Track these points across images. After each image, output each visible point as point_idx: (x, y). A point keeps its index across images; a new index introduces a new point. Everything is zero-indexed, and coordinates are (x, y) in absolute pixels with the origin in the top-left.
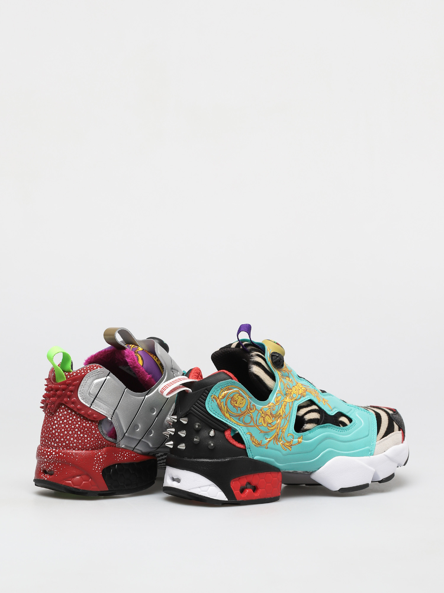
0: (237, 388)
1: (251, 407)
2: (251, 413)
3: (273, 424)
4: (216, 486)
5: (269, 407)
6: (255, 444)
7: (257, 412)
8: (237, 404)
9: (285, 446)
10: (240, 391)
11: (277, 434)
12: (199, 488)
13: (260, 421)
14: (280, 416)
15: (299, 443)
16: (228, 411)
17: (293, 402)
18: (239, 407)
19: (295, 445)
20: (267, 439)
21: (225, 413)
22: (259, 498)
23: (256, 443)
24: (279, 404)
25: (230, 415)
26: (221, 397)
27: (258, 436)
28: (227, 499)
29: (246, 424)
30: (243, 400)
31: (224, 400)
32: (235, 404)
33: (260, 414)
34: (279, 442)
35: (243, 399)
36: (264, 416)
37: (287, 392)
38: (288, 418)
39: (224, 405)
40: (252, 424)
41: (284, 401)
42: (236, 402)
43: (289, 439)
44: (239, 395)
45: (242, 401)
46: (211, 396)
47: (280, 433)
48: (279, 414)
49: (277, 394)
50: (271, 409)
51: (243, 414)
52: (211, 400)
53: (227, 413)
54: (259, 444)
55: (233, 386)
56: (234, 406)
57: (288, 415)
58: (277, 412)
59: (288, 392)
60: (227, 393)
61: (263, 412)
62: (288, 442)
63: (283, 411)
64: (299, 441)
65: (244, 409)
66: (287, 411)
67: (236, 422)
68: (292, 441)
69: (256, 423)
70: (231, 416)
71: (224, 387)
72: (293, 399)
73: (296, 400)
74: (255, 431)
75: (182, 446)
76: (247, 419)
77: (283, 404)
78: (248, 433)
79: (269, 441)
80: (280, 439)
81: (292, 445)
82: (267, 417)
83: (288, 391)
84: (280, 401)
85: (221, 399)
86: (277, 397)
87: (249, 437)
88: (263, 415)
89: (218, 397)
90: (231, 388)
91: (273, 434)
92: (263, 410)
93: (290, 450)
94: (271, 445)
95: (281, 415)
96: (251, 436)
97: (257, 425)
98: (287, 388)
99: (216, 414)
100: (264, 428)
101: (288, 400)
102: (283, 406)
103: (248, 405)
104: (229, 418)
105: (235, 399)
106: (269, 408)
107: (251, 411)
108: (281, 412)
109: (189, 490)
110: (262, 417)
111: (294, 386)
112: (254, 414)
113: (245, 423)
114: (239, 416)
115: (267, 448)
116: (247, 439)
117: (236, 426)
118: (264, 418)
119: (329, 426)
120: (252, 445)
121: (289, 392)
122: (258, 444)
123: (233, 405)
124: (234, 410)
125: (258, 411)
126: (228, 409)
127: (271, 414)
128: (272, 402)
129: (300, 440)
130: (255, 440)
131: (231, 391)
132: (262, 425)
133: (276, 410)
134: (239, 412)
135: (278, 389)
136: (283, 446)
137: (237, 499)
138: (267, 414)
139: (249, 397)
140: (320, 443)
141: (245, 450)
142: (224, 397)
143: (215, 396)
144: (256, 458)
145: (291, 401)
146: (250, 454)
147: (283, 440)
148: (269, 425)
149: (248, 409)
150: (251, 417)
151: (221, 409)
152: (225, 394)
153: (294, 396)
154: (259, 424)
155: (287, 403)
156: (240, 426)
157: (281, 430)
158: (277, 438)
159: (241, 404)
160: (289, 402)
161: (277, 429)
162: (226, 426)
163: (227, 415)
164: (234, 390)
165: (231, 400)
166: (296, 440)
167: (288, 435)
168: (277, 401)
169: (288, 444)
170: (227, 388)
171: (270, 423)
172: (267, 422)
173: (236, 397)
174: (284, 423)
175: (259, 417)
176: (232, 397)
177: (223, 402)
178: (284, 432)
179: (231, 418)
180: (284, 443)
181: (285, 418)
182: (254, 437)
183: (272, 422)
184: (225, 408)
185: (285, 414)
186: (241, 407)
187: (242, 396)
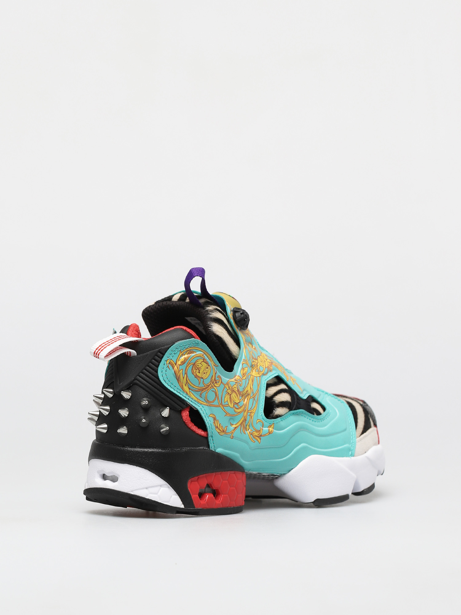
0: (201, 351)
1: (217, 379)
2: (215, 386)
3: (240, 404)
4: (169, 487)
5: (236, 380)
7: (222, 386)
8: (199, 373)
9: (253, 436)
10: (204, 355)
11: (245, 419)
12: (147, 488)
13: (226, 400)
14: (247, 395)
15: (270, 433)
16: (188, 383)
17: (260, 376)
18: (202, 378)
19: (264, 435)
20: (233, 425)
21: (184, 386)
22: (221, 506)
23: (220, 430)
24: (246, 378)
25: (189, 389)
26: (179, 363)
27: (223, 421)
28: (182, 506)
29: (209, 403)
30: (207, 368)
31: (184, 367)
32: (198, 374)
33: (225, 390)
34: (246, 431)
36: (230, 393)
37: (253, 363)
38: (256, 399)
39: (184, 374)
40: (216, 403)
41: (251, 375)
42: (199, 371)
43: (258, 426)
44: (203, 361)
45: (207, 370)
46: (167, 361)
47: (248, 417)
48: (247, 391)
49: (243, 364)
50: (238, 383)
51: (207, 388)
52: (166, 366)
53: (186, 385)
54: (224, 431)
55: (197, 348)
56: (196, 376)
57: (256, 394)
58: (244, 389)
60: (188, 358)
61: (229, 388)
62: (257, 431)
63: (251, 388)
64: (270, 431)
65: (207, 382)
66: (255, 389)
67: (196, 399)
68: (262, 430)
69: (222, 402)
70: (191, 390)
72: (260, 373)
73: (264, 374)
74: (219, 412)
75: (123, 430)
76: (211, 396)
77: (250, 379)
78: (211, 415)
79: (236, 428)
80: (248, 427)
81: (261, 436)
82: (234, 395)
83: (254, 361)
84: (247, 374)
85: (180, 365)
86: (243, 369)
87: (212, 420)
88: (229, 391)
89: (176, 362)
90: (193, 350)
91: (240, 418)
92: (229, 384)
93: (258, 442)
94: (237, 433)
95: (249, 393)
96: (215, 419)
97: (221, 405)
98: (253, 358)
99: (172, 386)
100: (230, 410)
101: (254, 373)
102: (250, 381)
103: (213, 376)
104: (188, 393)
105: (198, 367)
106: (236, 383)
107: (216, 385)
108: (249, 389)
109: (132, 491)
110: (229, 393)
111: (259, 356)
112: (220, 389)
113: (207, 401)
114: (201, 390)
115: (233, 438)
116: (209, 422)
117: (197, 404)
118: (230, 395)
119: (302, 413)
120: (216, 432)
121: (255, 364)
122: (222, 431)
123: (195, 374)
124: (195, 381)
125: (224, 385)
126: (188, 379)
127: (238, 390)
128: (238, 374)
129: (271, 429)
130: (220, 425)
131: (193, 354)
132: (228, 404)
133: (243, 387)
134: (201, 385)
135: (243, 358)
136: (251, 435)
137: (196, 506)
138: (233, 391)
139: (214, 365)
140: (294, 435)
141: (207, 438)
142: (183, 363)
143: (171, 361)
144: (219, 450)
145: (258, 375)
146: (213, 444)
147: (251, 428)
148: (236, 406)
150: (216, 393)
151: (178, 379)
152: (185, 358)
153: (261, 369)
154: (225, 404)
155: (254, 378)
156: (201, 404)
157: (249, 414)
158: (244, 425)
159: (204, 374)
160: (256, 377)
161: (245, 412)
162: (184, 404)
163: (186, 388)
164: (197, 353)
165: (193, 367)
166: (266, 429)
167: (257, 421)
168: (243, 374)
169: (256, 434)
170: (188, 350)
171: (237, 403)
172: (233, 401)
173: (199, 364)
174: (253, 405)
175: (225, 393)
176: (195, 363)
177: (182, 370)
178: (252, 416)
179: (190, 393)
180: (252, 432)
181: (253, 397)
182: (218, 421)
183: (239, 401)
184: (184, 378)
185: (253, 393)
186: (204, 378)
187: (207, 363)
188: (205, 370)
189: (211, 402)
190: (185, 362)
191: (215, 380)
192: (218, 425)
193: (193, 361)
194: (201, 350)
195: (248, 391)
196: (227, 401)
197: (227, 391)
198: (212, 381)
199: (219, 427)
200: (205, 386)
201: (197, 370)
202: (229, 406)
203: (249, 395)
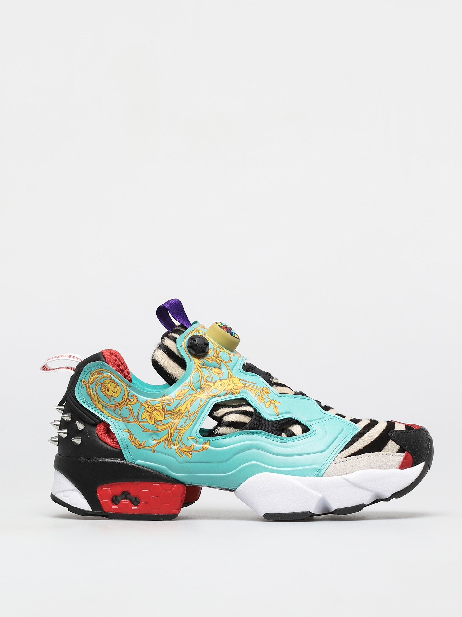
1: (130, 397)
2: (130, 405)
3: (165, 422)
4: (79, 493)
5: (162, 400)
6: (136, 445)
7: (138, 405)
8: (109, 392)
9: (181, 451)
10: (112, 376)
11: (171, 436)
12: (63, 492)
13: (143, 417)
14: (179, 413)
15: (203, 449)
16: (100, 400)
17: (207, 398)
18: (112, 396)
19: (196, 451)
20: (156, 440)
24: (182, 399)
25: (102, 406)
26: (90, 382)
27: (140, 436)
28: (90, 509)
29: (124, 420)
30: (116, 388)
31: (93, 386)
32: (107, 392)
33: (143, 408)
34: (173, 446)
35: (117, 386)
37: (203, 386)
38: (192, 418)
39: (94, 392)
40: (131, 419)
41: (192, 396)
42: (108, 390)
43: (191, 442)
44: (110, 381)
45: (116, 389)
46: (81, 380)
47: (176, 434)
48: (179, 410)
49: (183, 387)
50: (165, 403)
51: (119, 405)
52: (81, 385)
53: (98, 402)
54: (141, 445)
55: (104, 370)
56: (106, 395)
57: (195, 413)
58: (175, 408)
59: (205, 386)
61: (148, 406)
62: (186, 447)
63: (186, 408)
64: (204, 448)
65: (119, 399)
66: (193, 409)
67: (110, 415)
68: (194, 446)
69: (138, 418)
70: (104, 407)
71: (94, 370)
72: (210, 395)
73: (216, 396)
74: (136, 429)
76: (125, 412)
77: (189, 400)
78: (127, 430)
79: (158, 443)
80: (176, 442)
81: (192, 451)
82: (155, 413)
83: (205, 384)
84: (185, 395)
85: (90, 384)
86: (181, 390)
87: (126, 434)
88: (148, 409)
89: (88, 382)
90: (101, 371)
91: (165, 434)
92: (149, 403)
93: (188, 457)
94: (160, 447)
95: (182, 412)
96: (130, 433)
97: (137, 421)
98: (206, 381)
99: (86, 403)
100: (150, 425)
102: (189, 402)
103: (125, 395)
104: (101, 409)
105: (107, 386)
106: (160, 402)
107: (129, 403)
108: (183, 408)
109: (55, 494)
110: (148, 411)
111: (221, 380)
112: (135, 408)
113: (122, 417)
114: (114, 407)
115: (154, 451)
117: (111, 419)
118: (150, 412)
119: (260, 433)
120: (132, 446)
121: (207, 386)
122: (139, 445)
123: (104, 392)
124: (106, 399)
125: (141, 403)
126: (98, 397)
127: (163, 409)
128: (170, 395)
129: (205, 446)
130: (135, 440)
131: (101, 375)
132: (147, 421)
133: (173, 406)
134: (112, 402)
135: (188, 380)
136: (179, 451)
137: (104, 509)
138: (155, 409)
139: (126, 385)
140: (239, 452)
141: (119, 450)
142: (93, 382)
143: (85, 380)
144: (138, 462)
145: (205, 397)
146: (129, 456)
147: (180, 443)
148: (158, 423)
149: (125, 399)
150: (130, 411)
151: (91, 397)
152: (94, 378)
153: (215, 391)
154: (142, 421)
155: (196, 400)
156: (114, 419)
157: (177, 431)
158: (169, 440)
159: (114, 392)
160: (202, 398)
161: (171, 429)
162: (97, 419)
163: (99, 405)
164: (105, 374)
165: (101, 386)
166: (199, 446)
167: (189, 438)
168: (179, 395)
169: (186, 450)
170: (97, 371)
171: (159, 421)
172: (155, 418)
173: (107, 383)
174: (185, 423)
175: (141, 411)
176: (103, 383)
177: (92, 389)
178: (181, 433)
179: (104, 409)
180: (180, 447)
181: (188, 416)
182: (133, 435)
183: (163, 419)
184: (94, 396)
185: (189, 412)
186: (114, 397)
187: (115, 383)
188: (115, 389)
189: (125, 418)
190: (94, 382)
191: (128, 398)
192: (133, 440)
193: (101, 381)
194: (108, 371)
195: (181, 410)
196: (146, 418)
197: (146, 409)
198: (124, 399)
199: (134, 441)
200: (117, 404)
201: (106, 389)
202: (148, 423)
203: (182, 414)
